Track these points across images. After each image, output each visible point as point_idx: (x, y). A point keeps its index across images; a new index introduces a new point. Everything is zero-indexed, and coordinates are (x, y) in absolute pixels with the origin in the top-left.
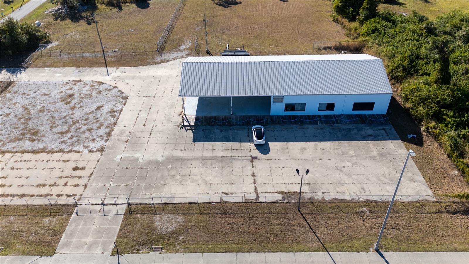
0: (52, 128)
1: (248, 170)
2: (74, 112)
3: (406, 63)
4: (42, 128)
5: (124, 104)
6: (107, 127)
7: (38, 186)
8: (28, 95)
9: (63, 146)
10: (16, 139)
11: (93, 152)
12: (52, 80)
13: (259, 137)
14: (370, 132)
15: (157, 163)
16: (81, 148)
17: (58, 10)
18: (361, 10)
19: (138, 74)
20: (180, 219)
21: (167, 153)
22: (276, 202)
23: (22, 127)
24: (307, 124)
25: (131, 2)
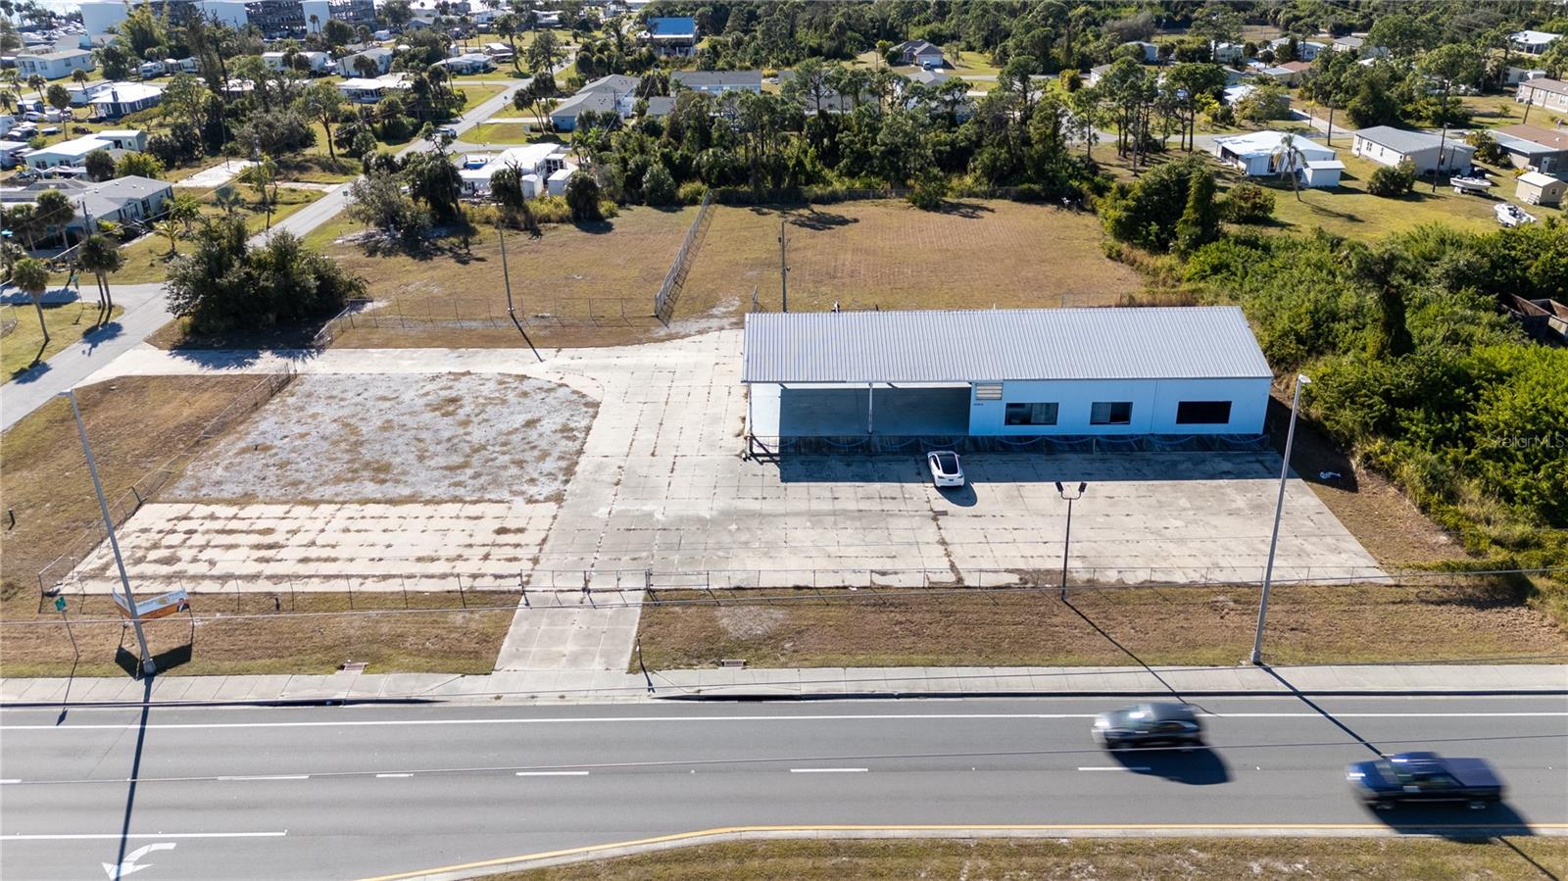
0: (421, 458)
1: (930, 532)
2: (469, 429)
3: (1303, 327)
4: (398, 460)
5: (594, 417)
6: (561, 458)
7: (419, 560)
8: (342, 400)
9: (460, 492)
10: (338, 480)
11: (537, 501)
12: (391, 371)
13: (949, 468)
14: (1227, 466)
15: (701, 520)
16: (507, 496)
17: (369, 236)
18: (1179, 227)
19: (617, 361)
20: (779, 614)
21: (722, 503)
22: (1008, 587)
23: (347, 457)
24: (1064, 452)
25: (562, 220)
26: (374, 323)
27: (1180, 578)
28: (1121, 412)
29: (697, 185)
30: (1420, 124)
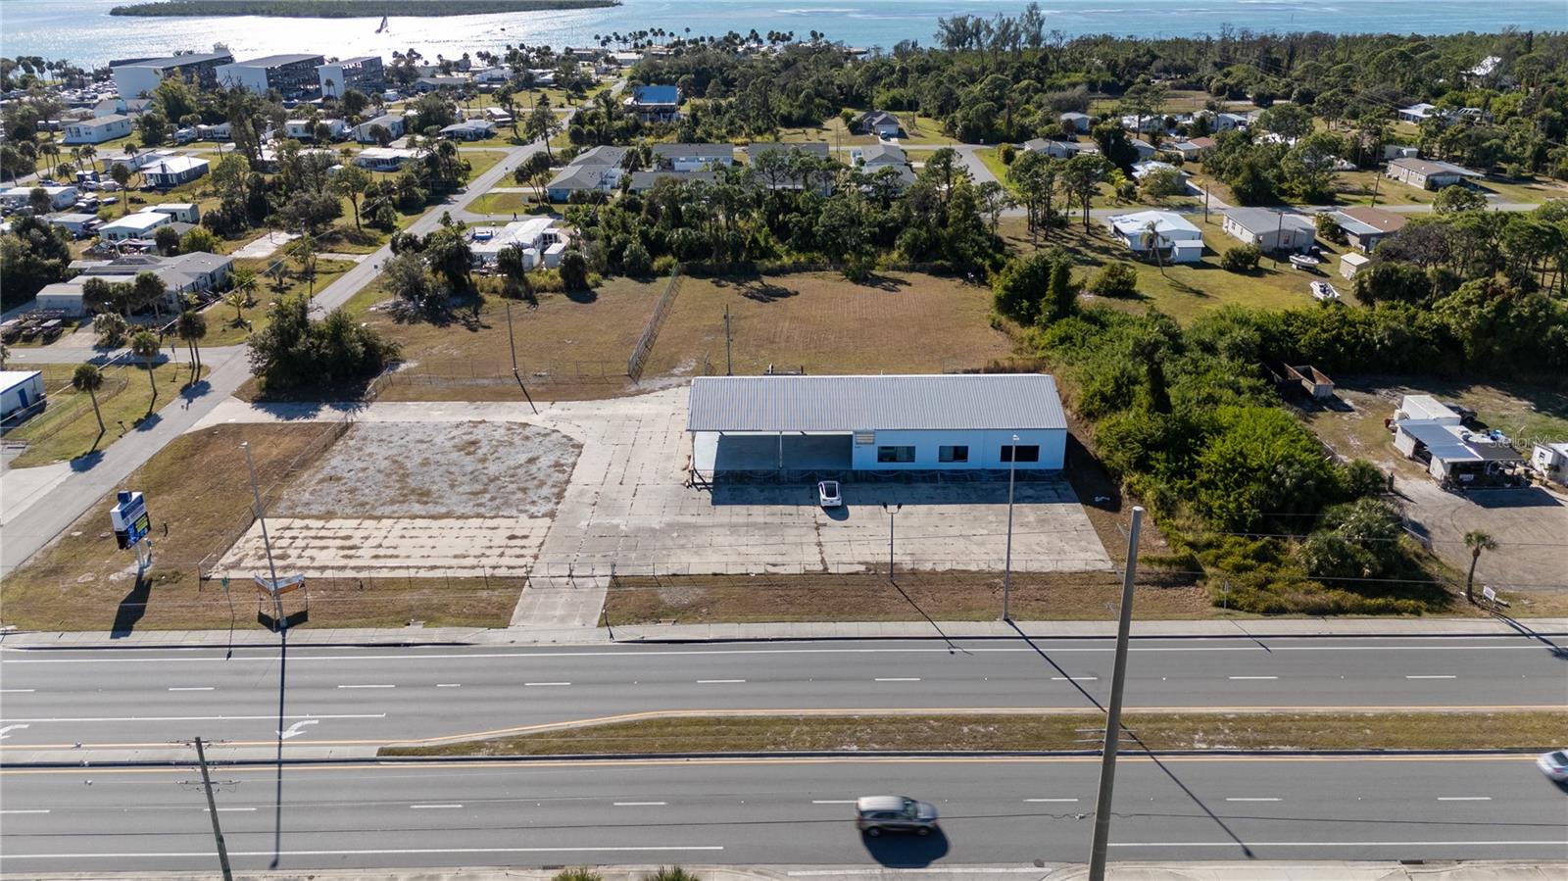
0: (452, 486)
1: (813, 537)
2: (486, 465)
4: (435, 488)
5: (579, 456)
6: (554, 486)
7: (455, 557)
8: (390, 442)
9: (482, 510)
10: (393, 502)
11: (536, 517)
12: (425, 420)
13: (831, 493)
14: (1030, 492)
15: (653, 530)
16: (515, 513)
17: (397, 305)
18: (1043, 304)
19: (597, 412)
20: (700, 591)
21: (667, 519)
22: (857, 573)
23: (398, 485)
24: (917, 482)
25: (556, 290)
26: (408, 380)
27: (973, 568)
28: (960, 453)
29: (669, 258)
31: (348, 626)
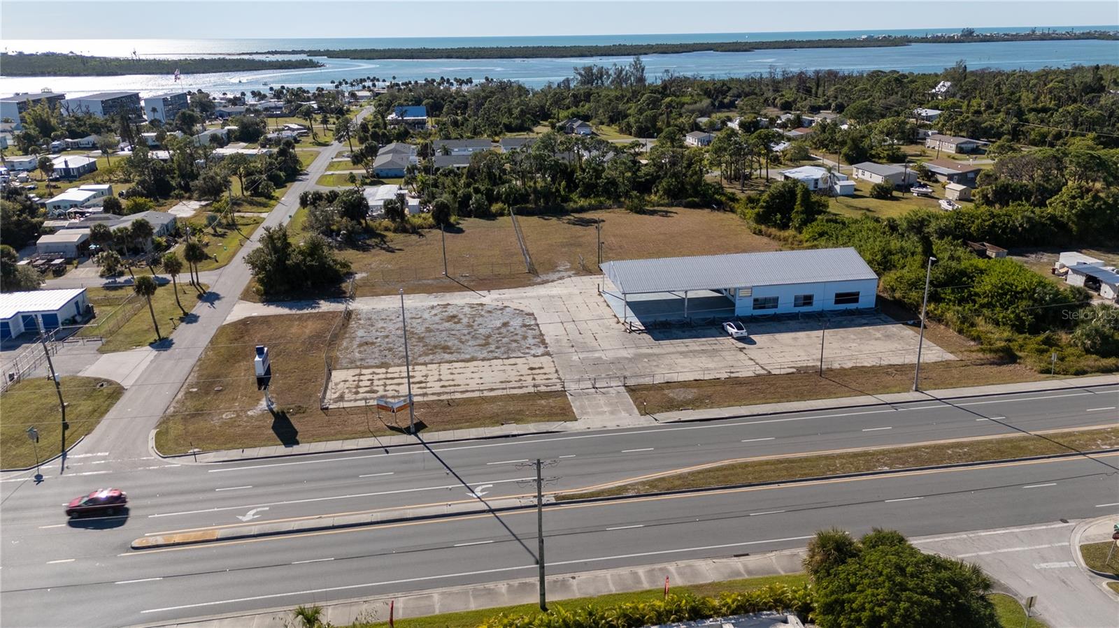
0: (462, 342)
1: (743, 355)
2: (475, 329)
4: (450, 343)
5: (536, 319)
6: (535, 338)
7: (502, 382)
8: (390, 320)
9: (496, 354)
10: (426, 354)
11: (539, 356)
12: (405, 305)
13: (738, 328)
14: (864, 321)
15: (627, 358)
16: (521, 355)
18: (793, 216)
19: (525, 295)
20: (694, 390)
21: (632, 351)
22: (793, 373)
23: (421, 344)
24: (785, 320)
25: (431, 227)
26: (369, 284)
27: (868, 364)
28: (808, 300)
29: (500, 205)
30: (880, 161)
31: (461, 428)
